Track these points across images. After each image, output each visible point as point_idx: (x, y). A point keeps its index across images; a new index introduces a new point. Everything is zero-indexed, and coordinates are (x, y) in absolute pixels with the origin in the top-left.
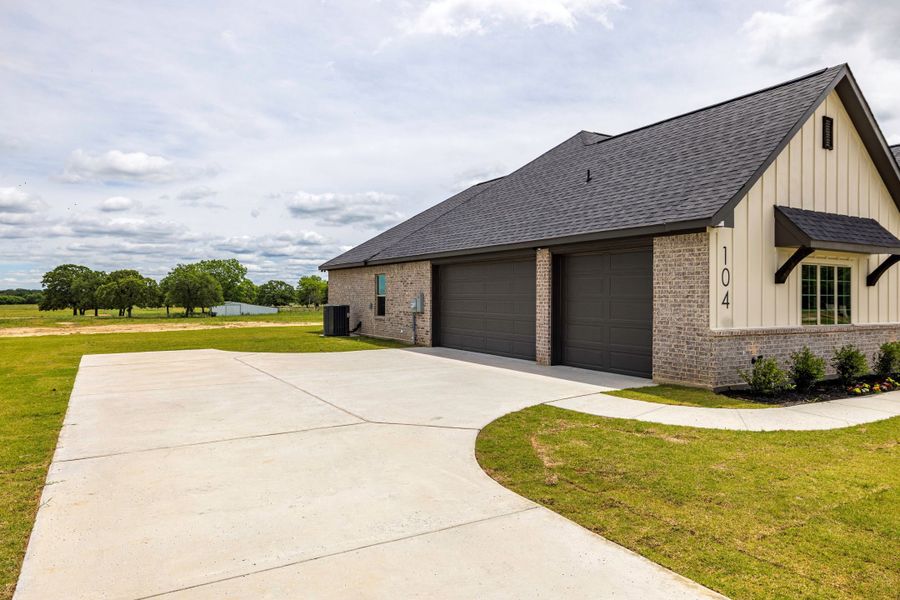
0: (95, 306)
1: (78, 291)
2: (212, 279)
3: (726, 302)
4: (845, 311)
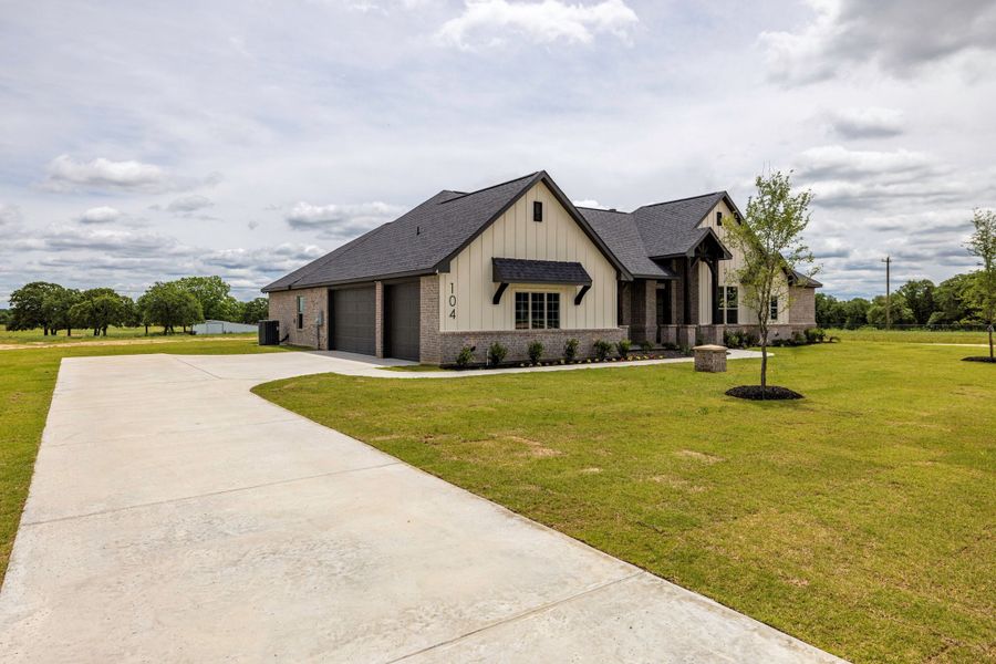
0: (68, 325)
1: (49, 310)
2: (193, 298)
3: (453, 315)
4: (554, 320)
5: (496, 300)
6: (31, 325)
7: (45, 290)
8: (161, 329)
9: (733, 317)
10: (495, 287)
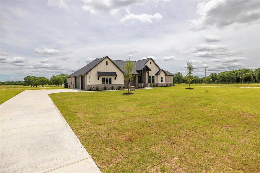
0: (36, 85)
1: (32, 81)
2: (62, 79)
3: (90, 82)
4: (110, 83)
5: (98, 79)
6: (29, 85)
7: (31, 77)
8: (55, 85)
9: (153, 82)
10: (98, 77)
